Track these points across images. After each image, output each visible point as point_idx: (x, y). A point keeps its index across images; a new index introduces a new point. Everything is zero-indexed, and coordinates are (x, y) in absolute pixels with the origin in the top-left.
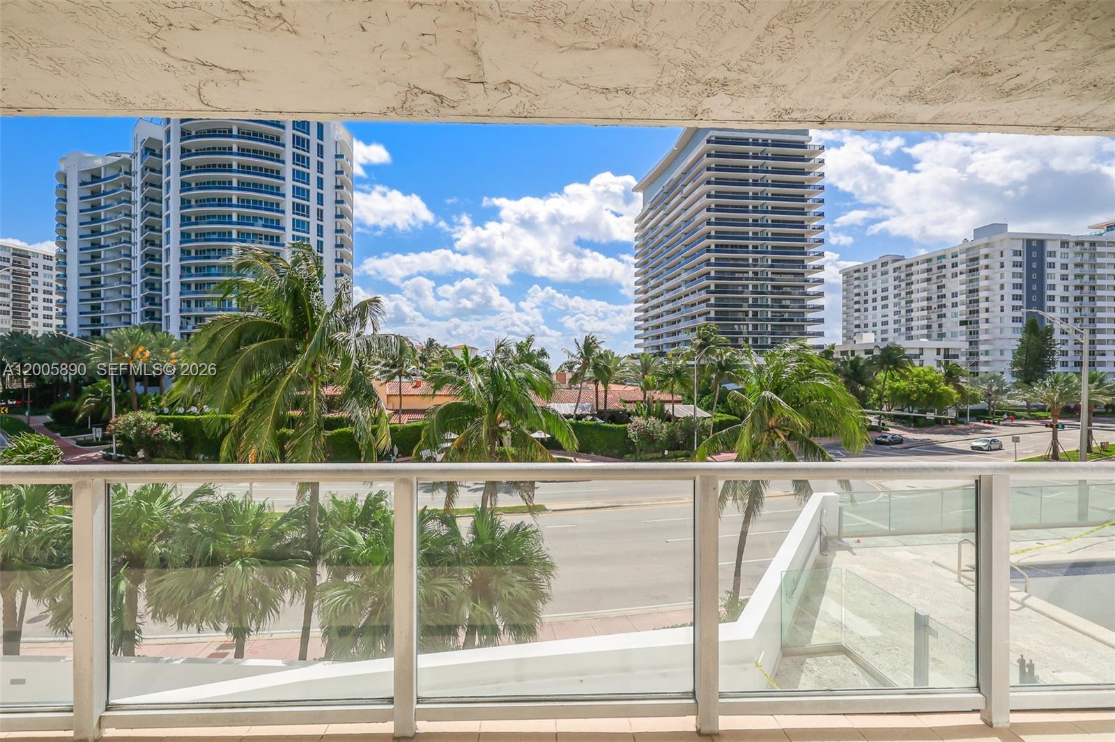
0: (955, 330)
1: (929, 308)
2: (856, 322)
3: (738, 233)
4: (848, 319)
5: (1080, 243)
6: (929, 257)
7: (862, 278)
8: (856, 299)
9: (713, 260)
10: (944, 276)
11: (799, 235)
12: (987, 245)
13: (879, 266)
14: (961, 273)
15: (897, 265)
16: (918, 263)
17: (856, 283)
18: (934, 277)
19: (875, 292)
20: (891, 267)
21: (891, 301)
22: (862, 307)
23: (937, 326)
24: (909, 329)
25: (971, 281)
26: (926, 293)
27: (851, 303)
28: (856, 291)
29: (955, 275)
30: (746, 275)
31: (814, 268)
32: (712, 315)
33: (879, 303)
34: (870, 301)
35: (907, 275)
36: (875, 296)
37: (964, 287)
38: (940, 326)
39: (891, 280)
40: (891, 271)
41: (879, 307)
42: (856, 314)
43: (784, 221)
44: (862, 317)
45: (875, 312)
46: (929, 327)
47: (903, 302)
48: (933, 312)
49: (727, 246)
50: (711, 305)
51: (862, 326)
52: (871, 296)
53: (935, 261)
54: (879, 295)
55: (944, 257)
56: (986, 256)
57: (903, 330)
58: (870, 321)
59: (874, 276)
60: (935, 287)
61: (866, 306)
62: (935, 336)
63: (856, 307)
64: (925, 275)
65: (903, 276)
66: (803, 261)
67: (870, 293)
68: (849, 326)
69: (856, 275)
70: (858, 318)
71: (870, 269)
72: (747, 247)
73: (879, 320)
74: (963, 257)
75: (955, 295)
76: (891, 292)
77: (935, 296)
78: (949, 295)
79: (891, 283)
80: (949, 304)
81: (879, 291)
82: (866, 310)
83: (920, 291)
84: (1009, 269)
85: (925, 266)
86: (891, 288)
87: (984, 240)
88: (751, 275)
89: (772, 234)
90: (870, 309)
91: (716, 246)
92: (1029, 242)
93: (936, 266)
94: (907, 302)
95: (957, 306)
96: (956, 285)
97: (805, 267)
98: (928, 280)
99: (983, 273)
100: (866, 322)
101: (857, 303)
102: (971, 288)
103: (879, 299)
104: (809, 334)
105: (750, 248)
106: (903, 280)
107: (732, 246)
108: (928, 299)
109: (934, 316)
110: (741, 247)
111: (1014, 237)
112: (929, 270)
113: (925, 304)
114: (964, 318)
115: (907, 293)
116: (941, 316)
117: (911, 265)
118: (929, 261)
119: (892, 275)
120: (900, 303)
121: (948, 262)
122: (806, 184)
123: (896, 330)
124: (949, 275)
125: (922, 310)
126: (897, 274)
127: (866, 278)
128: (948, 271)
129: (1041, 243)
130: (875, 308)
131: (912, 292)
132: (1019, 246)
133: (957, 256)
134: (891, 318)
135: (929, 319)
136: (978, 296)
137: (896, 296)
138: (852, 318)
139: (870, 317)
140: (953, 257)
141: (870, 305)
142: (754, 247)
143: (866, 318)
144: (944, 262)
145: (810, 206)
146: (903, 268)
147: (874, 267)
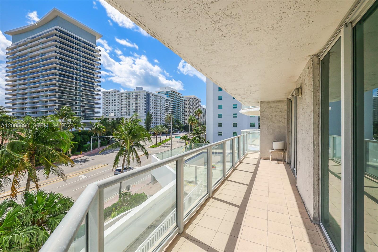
0: (132, 113)
1: (126, 107)
2: (107, 109)
3: (69, 71)
4: (104, 108)
5: (155, 95)
6: (126, 92)
7: (109, 95)
8: (107, 102)
9: (58, 79)
10: (130, 99)
11: (92, 77)
12: (139, 92)
13: (113, 92)
14: (134, 98)
15: (118, 93)
16: (124, 94)
17: (107, 97)
18: (128, 98)
19: (112, 100)
20: (117, 93)
21: (117, 104)
22: (109, 104)
23: (128, 112)
24: (122, 112)
25: (136, 101)
26: (126, 103)
27: (105, 103)
28: (107, 99)
29: (132, 99)
30: (72, 88)
31: (97, 90)
32: (57, 101)
33: (113, 104)
34: (111, 103)
35: (121, 97)
36: (112, 101)
37: (134, 102)
38: (129, 112)
39: (117, 97)
40: (117, 95)
41: (113, 105)
42: (107, 107)
43: (87, 71)
44: (109, 108)
45: (112, 106)
46: (126, 112)
47: (120, 104)
48: (128, 108)
49: (64, 75)
50: (57, 98)
51: (109, 110)
52: (111, 102)
53: (128, 94)
54: (114, 101)
55: (130, 93)
56: (139, 95)
57: (120, 113)
58: (111, 109)
59: (112, 95)
60: (128, 101)
61: (110, 104)
62: (128, 115)
63: (107, 104)
64: (126, 97)
65: (120, 97)
66: (94, 87)
67: (111, 100)
68: (104, 110)
69: (107, 94)
70: (107, 108)
71: (111, 93)
72: (73, 77)
73: (113, 109)
74: (134, 94)
75: (132, 104)
76: (117, 101)
77: (128, 104)
78: (131, 104)
79: (117, 98)
80: (131, 106)
81: (114, 100)
82: (110, 105)
83: (124, 102)
84: (143, 99)
85: (126, 95)
86: (117, 100)
87: (139, 91)
88: (74, 88)
89: (83, 75)
90: (111, 105)
91: (59, 73)
92: (147, 93)
93: (128, 95)
94: (121, 105)
95: (133, 107)
96: (133, 101)
97: (94, 89)
98: (126, 99)
99: (138, 99)
100: (110, 109)
101: (107, 103)
102: (136, 103)
103: (113, 103)
104: (96, 112)
105: (74, 78)
106: (120, 98)
107: (66, 75)
108: (126, 104)
109: (128, 109)
110: (70, 76)
111: (144, 91)
112: (126, 96)
113: (125, 105)
114: (134, 111)
115: (121, 102)
116: (129, 109)
117: (122, 94)
118: (126, 93)
119: (117, 96)
120: (119, 105)
121: (131, 95)
122: (95, 61)
123: (118, 113)
124: (131, 98)
125: (125, 107)
126: (118, 96)
127: (110, 95)
128: (131, 97)
129: (149, 94)
130: (112, 105)
131: (122, 102)
132: (145, 94)
133: (133, 94)
134: (117, 109)
135: (126, 110)
136: (137, 105)
137: (118, 102)
138: (106, 108)
139: (111, 108)
140: (132, 94)
141: (111, 104)
142: (75, 78)
143: (110, 108)
144: (130, 95)
145: (96, 69)
146: (120, 94)
147: (112, 93)
